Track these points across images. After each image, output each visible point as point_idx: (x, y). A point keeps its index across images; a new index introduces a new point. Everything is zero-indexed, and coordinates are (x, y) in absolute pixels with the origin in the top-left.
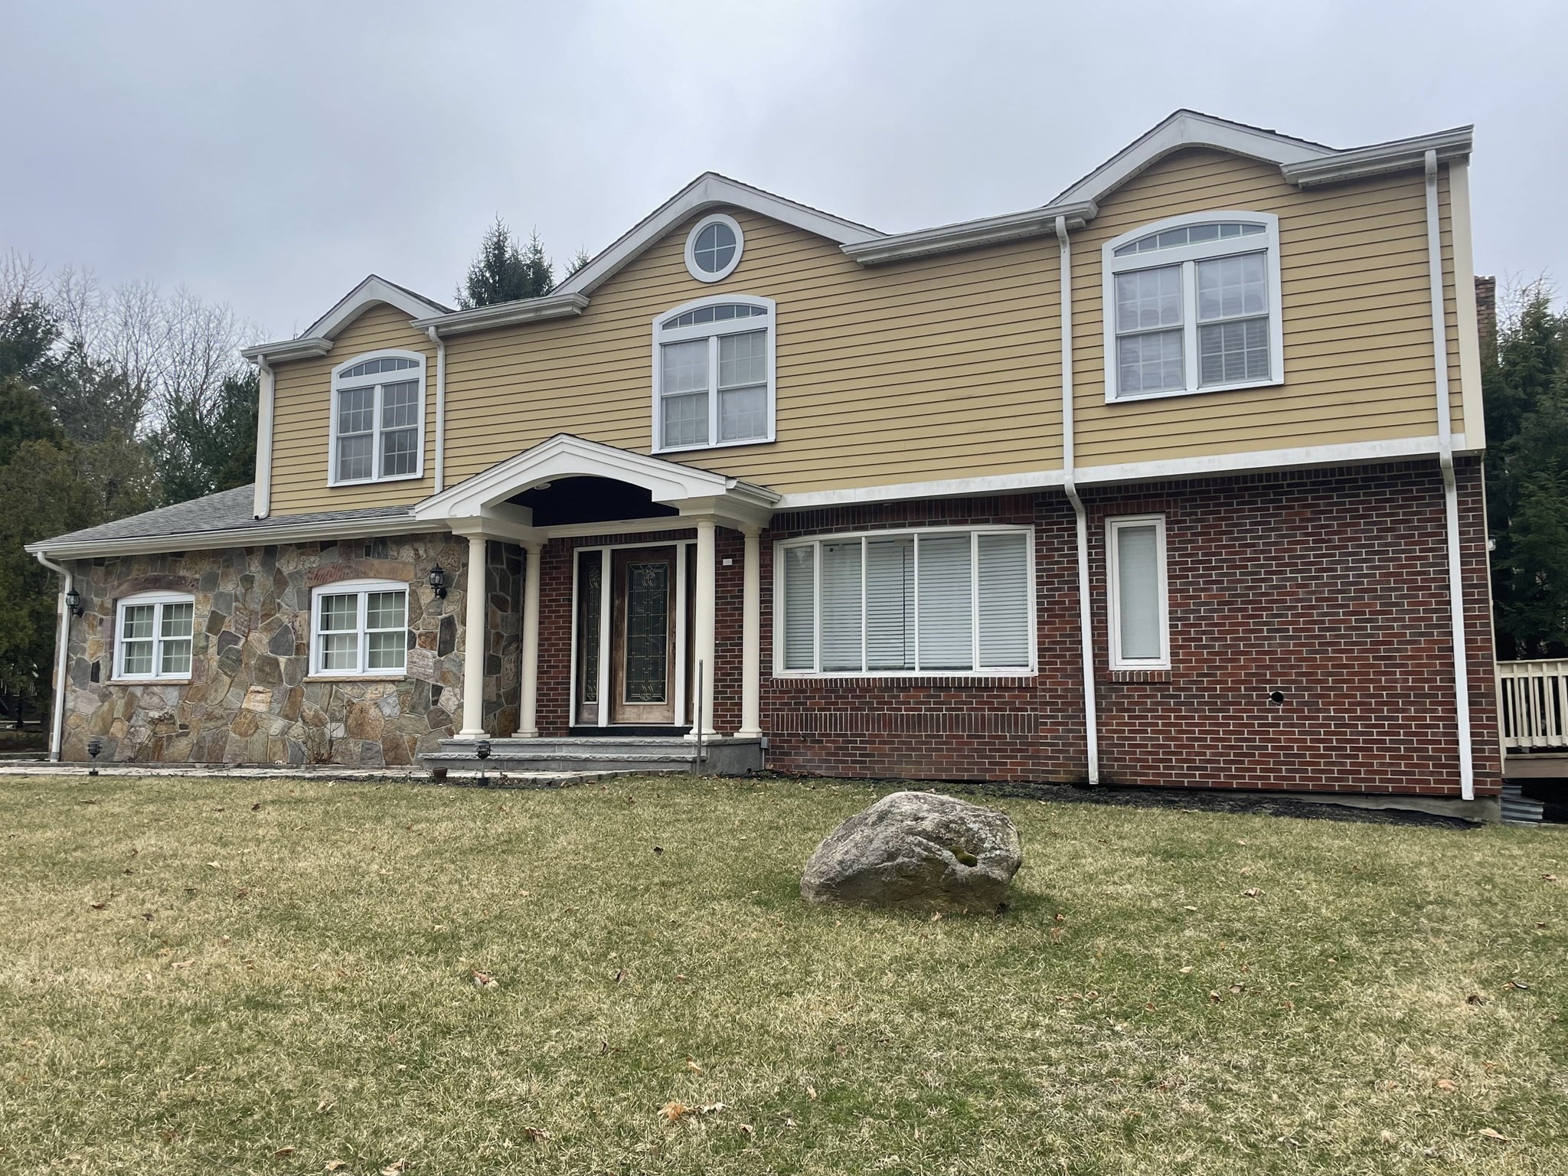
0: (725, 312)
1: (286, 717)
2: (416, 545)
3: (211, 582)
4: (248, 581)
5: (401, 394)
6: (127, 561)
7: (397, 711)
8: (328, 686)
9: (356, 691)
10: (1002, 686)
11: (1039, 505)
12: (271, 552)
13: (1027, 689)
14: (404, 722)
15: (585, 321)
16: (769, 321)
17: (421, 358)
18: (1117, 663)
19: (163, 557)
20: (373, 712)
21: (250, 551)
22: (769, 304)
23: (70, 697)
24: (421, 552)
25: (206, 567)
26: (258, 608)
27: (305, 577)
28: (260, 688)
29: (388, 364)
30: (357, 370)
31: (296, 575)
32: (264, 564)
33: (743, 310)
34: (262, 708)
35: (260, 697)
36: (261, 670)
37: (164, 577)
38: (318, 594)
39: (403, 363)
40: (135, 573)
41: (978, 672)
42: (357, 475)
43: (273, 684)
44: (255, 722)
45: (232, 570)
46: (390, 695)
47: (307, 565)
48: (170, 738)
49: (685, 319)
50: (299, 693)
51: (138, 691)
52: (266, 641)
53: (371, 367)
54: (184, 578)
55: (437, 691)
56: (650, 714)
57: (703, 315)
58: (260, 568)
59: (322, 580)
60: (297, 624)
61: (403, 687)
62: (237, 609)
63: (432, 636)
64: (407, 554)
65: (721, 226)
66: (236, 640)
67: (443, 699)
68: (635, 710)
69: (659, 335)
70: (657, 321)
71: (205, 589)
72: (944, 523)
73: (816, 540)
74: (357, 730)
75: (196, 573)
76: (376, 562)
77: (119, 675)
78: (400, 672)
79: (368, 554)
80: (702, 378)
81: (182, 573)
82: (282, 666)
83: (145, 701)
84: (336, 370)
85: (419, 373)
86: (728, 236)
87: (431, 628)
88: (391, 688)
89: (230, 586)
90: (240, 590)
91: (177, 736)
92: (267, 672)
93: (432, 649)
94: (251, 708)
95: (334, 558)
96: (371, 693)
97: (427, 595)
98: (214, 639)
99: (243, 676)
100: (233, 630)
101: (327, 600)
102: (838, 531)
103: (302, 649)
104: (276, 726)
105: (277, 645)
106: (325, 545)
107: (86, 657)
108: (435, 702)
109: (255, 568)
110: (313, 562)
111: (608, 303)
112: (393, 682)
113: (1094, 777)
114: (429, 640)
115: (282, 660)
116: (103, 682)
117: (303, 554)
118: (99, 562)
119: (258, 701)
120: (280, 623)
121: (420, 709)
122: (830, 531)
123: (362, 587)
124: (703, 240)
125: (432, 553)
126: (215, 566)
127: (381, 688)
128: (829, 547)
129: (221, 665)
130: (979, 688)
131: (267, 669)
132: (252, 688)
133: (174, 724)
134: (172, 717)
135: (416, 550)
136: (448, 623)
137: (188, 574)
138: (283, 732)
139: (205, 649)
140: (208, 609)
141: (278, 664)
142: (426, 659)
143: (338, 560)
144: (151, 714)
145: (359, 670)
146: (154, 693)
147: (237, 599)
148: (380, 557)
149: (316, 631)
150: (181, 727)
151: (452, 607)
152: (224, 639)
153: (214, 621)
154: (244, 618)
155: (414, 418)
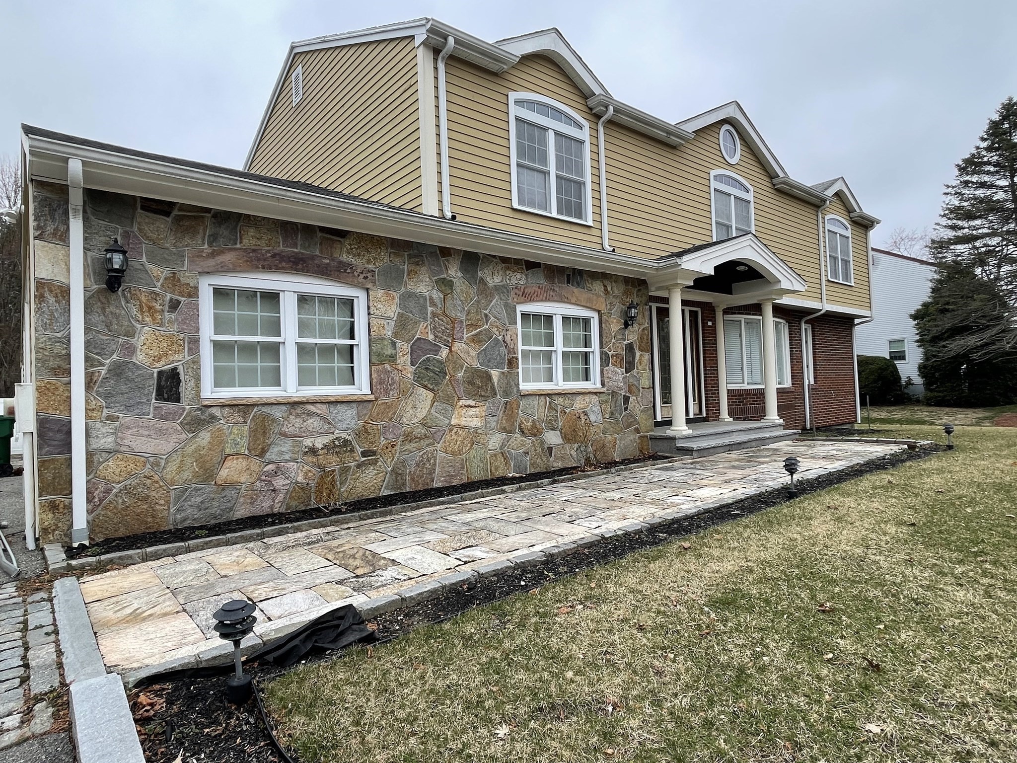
0: (734, 183)
1: (504, 430)
2: (606, 282)
3: (392, 278)
4: (446, 285)
5: (569, 149)
7: (600, 417)
8: (542, 398)
12: (470, 259)
14: (605, 426)
16: (750, 198)
17: (586, 123)
20: (583, 419)
21: (446, 252)
22: (751, 188)
24: (609, 289)
25: (383, 260)
26: (464, 317)
27: (512, 292)
28: (472, 403)
29: (557, 115)
30: (530, 105)
31: (497, 288)
32: (463, 269)
34: (476, 423)
35: (472, 411)
36: (471, 383)
37: (313, 258)
39: (569, 120)
42: (532, 205)
43: (485, 398)
44: (474, 437)
45: (424, 269)
46: (595, 405)
47: (514, 281)
48: (345, 470)
49: (721, 178)
50: (515, 406)
52: (473, 353)
53: (542, 108)
54: (349, 265)
55: (626, 399)
57: (727, 180)
58: (460, 274)
59: (529, 298)
60: (508, 339)
61: (602, 398)
62: (434, 315)
63: (621, 358)
64: (598, 287)
65: (730, 133)
66: (437, 350)
67: (629, 406)
69: (714, 184)
70: (713, 173)
71: (387, 287)
73: (742, 318)
74: (571, 436)
75: (369, 262)
76: (576, 290)
77: (212, 390)
78: (592, 385)
79: (568, 282)
81: (345, 258)
82: (495, 379)
84: (512, 96)
85: (585, 135)
87: (620, 351)
89: (423, 286)
90: (437, 295)
91: (359, 466)
92: (479, 386)
93: (621, 367)
94: (463, 423)
95: (538, 280)
96: (580, 403)
97: (615, 326)
98: (404, 347)
99: (445, 387)
100: (431, 337)
101: (527, 318)
103: (512, 363)
104: (495, 441)
105: (485, 357)
106: (531, 266)
107: (140, 358)
108: (626, 409)
109: (454, 272)
110: (518, 279)
112: (596, 393)
113: (808, 426)
114: (618, 360)
115: (495, 374)
116: (186, 404)
117: (508, 268)
119: (471, 417)
121: (617, 415)
123: (558, 310)
124: (724, 137)
125: (616, 291)
126: (397, 260)
127: (587, 398)
129: (419, 379)
131: (478, 382)
132: (462, 402)
133: (352, 451)
134: (346, 443)
135: (605, 286)
136: (630, 348)
137: (358, 262)
138: (503, 446)
139: (393, 358)
140: (393, 310)
141: (489, 377)
142: (617, 375)
143: (543, 282)
144: (308, 442)
145: (560, 384)
146: (310, 414)
147: (433, 304)
148: (578, 285)
149: (520, 347)
150: (364, 454)
151: (632, 336)
152: (418, 348)
153: (403, 325)
154: (443, 325)
155: (580, 173)
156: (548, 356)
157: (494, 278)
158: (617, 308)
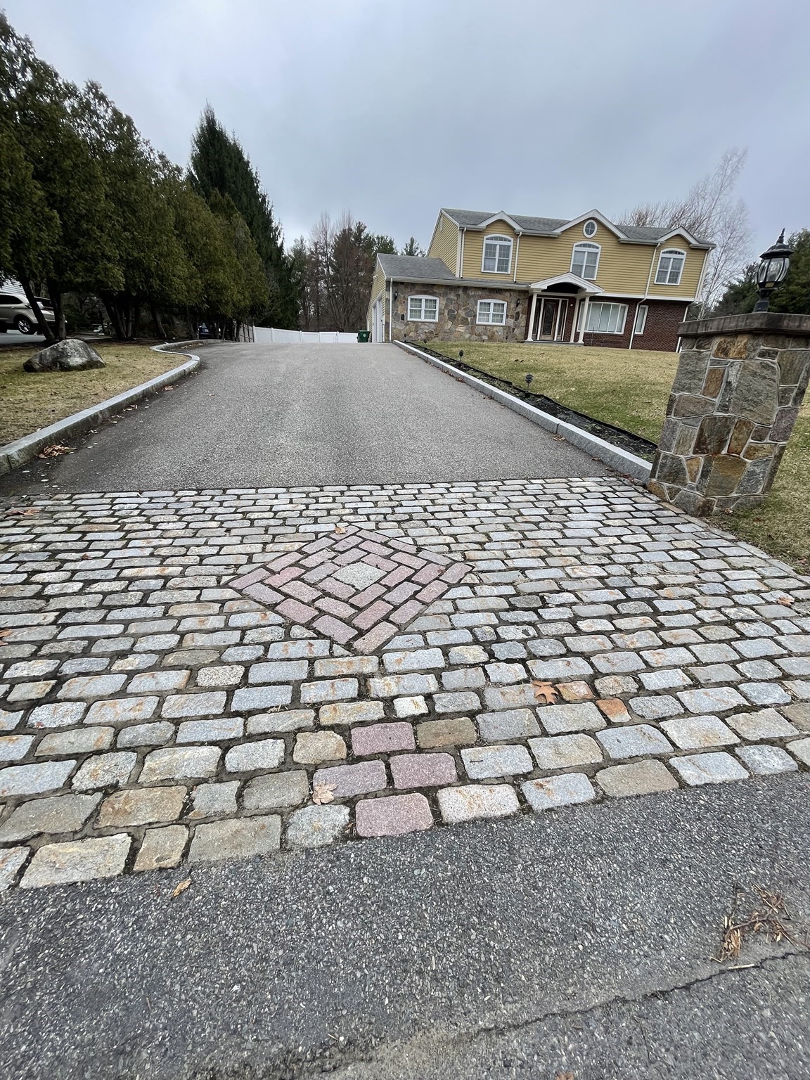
0: (590, 246)
1: (470, 334)
2: (511, 292)
3: (445, 295)
4: (458, 296)
5: (505, 250)
6: (413, 285)
7: (502, 334)
8: (483, 326)
9: (490, 328)
10: (619, 335)
12: (466, 288)
14: (504, 337)
16: (599, 251)
17: (512, 239)
18: (636, 333)
19: (428, 285)
20: (495, 333)
21: (459, 287)
22: (600, 247)
23: (394, 324)
24: (512, 294)
25: (442, 291)
26: (462, 303)
27: (478, 297)
28: (462, 325)
29: (501, 239)
30: (491, 239)
31: (473, 296)
32: (463, 291)
33: (594, 247)
34: (463, 331)
36: (462, 321)
37: (428, 291)
38: (479, 301)
39: (506, 240)
40: (417, 288)
41: (616, 333)
42: (490, 270)
43: (466, 325)
44: (461, 334)
45: (452, 292)
46: (500, 330)
47: (478, 293)
48: (431, 338)
49: (581, 246)
50: (474, 328)
51: (419, 324)
52: (464, 313)
53: (496, 239)
55: (514, 329)
57: (585, 245)
59: (482, 298)
60: (473, 310)
61: (504, 328)
62: (454, 303)
63: (514, 316)
64: (507, 294)
65: (593, 223)
66: (454, 312)
67: (515, 332)
69: (575, 249)
70: (575, 244)
71: (442, 297)
75: (440, 291)
76: (499, 295)
77: (409, 319)
78: (503, 324)
79: (496, 293)
80: (582, 262)
81: (435, 291)
83: (422, 327)
84: (486, 237)
85: (511, 244)
86: (593, 226)
87: (513, 314)
88: (501, 328)
89: (452, 296)
90: (455, 298)
92: (464, 322)
94: (459, 331)
96: (495, 329)
97: (513, 306)
98: (446, 311)
99: (456, 322)
100: (453, 309)
101: (481, 303)
102: (599, 301)
103: (475, 316)
104: (467, 336)
105: (467, 314)
106: (484, 289)
107: (400, 312)
108: (513, 332)
109: (461, 292)
110: (480, 293)
111: (565, 237)
112: (502, 326)
114: (512, 317)
115: (469, 319)
116: (406, 321)
117: (476, 290)
118: (402, 283)
119: (461, 329)
120: (468, 308)
122: (597, 301)
123: (492, 301)
124: (587, 226)
125: (515, 295)
126: (447, 290)
127: (497, 327)
129: (449, 318)
130: (616, 336)
132: (459, 325)
133: (433, 334)
134: (432, 332)
135: (510, 294)
136: (518, 313)
139: (444, 314)
140: (444, 303)
141: (467, 319)
142: (511, 321)
143: (487, 293)
145: (490, 323)
146: (426, 325)
147: (454, 300)
149: (478, 311)
150: (435, 335)
151: (519, 309)
152: (450, 311)
153: (446, 306)
154: (456, 306)
155: (508, 256)
156: (488, 315)
157: (471, 293)
158: (514, 300)
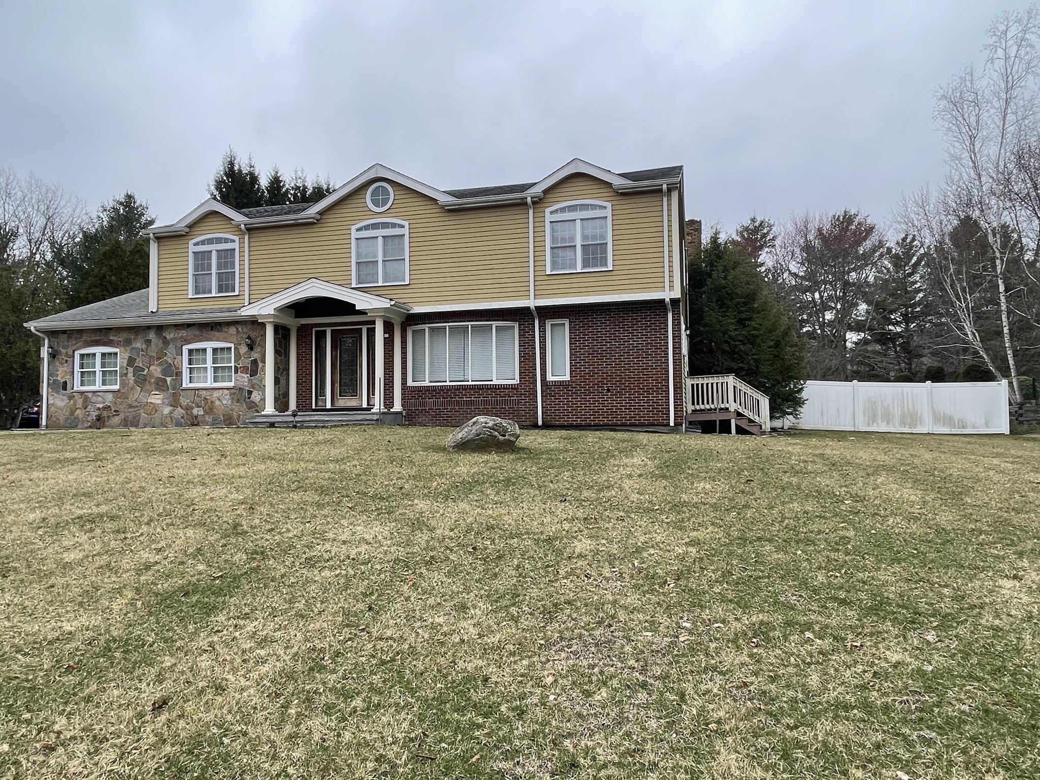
0: (385, 225)
1: (172, 406)
2: (237, 326)
3: (128, 342)
4: (148, 342)
5: (226, 257)
6: (80, 332)
7: (230, 402)
9: (208, 393)
10: (505, 387)
11: (520, 314)
12: (160, 329)
13: (515, 389)
14: (233, 407)
15: (319, 225)
16: (406, 231)
17: (236, 238)
18: (550, 378)
19: (100, 330)
20: (217, 403)
21: (149, 328)
22: (406, 223)
23: (51, 398)
24: (240, 329)
25: (125, 335)
26: (154, 355)
27: (179, 340)
28: (157, 393)
29: (219, 241)
30: (203, 243)
31: (173, 340)
32: (156, 334)
33: (394, 225)
34: (159, 402)
35: (157, 397)
36: (157, 384)
37: (102, 340)
38: (185, 349)
39: (226, 241)
41: (495, 382)
42: (204, 293)
43: (164, 391)
44: (155, 409)
45: (139, 337)
46: (226, 395)
47: (180, 335)
48: (109, 417)
49: (366, 228)
50: (178, 395)
51: (90, 395)
52: (159, 370)
53: (210, 241)
54: (113, 340)
55: (250, 393)
56: (352, 402)
57: (375, 226)
58: (154, 336)
59: (188, 342)
60: (176, 363)
61: (233, 391)
62: (143, 355)
63: (246, 368)
64: (232, 330)
65: (382, 187)
66: (143, 370)
67: (253, 396)
68: (344, 401)
69: (354, 235)
70: (354, 228)
71: (124, 346)
72: (482, 321)
73: (426, 327)
74: (210, 410)
75: (119, 338)
76: (217, 334)
77: (77, 387)
78: (232, 384)
79: (212, 330)
80: (375, 255)
81: (111, 338)
82: (168, 383)
83: (94, 399)
84: (191, 242)
85: (236, 246)
86: (386, 192)
87: (246, 365)
88: (226, 392)
89: (139, 344)
90: (144, 346)
91: (113, 416)
93: (246, 374)
94: (153, 402)
95: (194, 332)
96: (216, 394)
97: (244, 349)
98: (131, 370)
99: (148, 387)
100: (141, 365)
101: (191, 352)
102: (436, 323)
103: (179, 374)
104: (167, 410)
105: (166, 372)
106: (189, 326)
107: (59, 378)
108: (249, 398)
109: (152, 336)
110: (183, 333)
111: (330, 217)
112: (227, 389)
113: (540, 423)
114: (245, 370)
115: (169, 379)
116: (69, 391)
117: (177, 329)
118: (64, 332)
119: (156, 399)
120: (166, 362)
121: (242, 401)
122: (433, 323)
123: (209, 345)
124: (375, 193)
125: (245, 330)
126: (130, 335)
127: (221, 391)
128: (432, 330)
129: (136, 382)
130: (496, 389)
131: (161, 384)
132: (153, 392)
133: (111, 410)
134: (109, 407)
135: (237, 328)
136: (255, 362)
137: (115, 338)
138: (170, 413)
139: (126, 374)
140: (128, 356)
141: (166, 381)
142: (245, 379)
143: (196, 333)
144: (98, 406)
145: (209, 384)
146: (99, 396)
147: (142, 351)
148: (218, 331)
149: (185, 365)
150: (115, 411)
151: (257, 354)
152: (137, 369)
153: (131, 361)
154: (147, 360)
155: (233, 267)
156: (204, 370)
157: (169, 335)
